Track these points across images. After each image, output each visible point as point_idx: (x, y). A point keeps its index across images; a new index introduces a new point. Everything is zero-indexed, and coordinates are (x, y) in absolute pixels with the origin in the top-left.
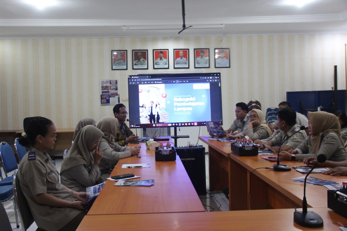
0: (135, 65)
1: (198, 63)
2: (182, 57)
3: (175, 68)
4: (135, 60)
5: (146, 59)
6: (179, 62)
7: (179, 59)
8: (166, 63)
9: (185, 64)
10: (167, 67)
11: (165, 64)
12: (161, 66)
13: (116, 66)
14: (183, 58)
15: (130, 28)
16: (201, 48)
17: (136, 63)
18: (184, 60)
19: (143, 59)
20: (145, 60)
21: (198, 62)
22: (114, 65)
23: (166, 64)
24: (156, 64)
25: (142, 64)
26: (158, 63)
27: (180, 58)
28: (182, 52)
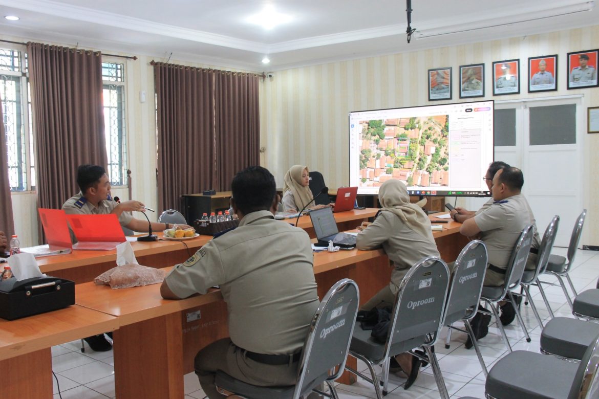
0: (464, 90)
1: (574, 79)
2: (543, 71)
3: (530, 92)
4: (463, 83)
5: (480, 79)
6: (537, 81)
7: (537, 76)
8: (514, 83)
9: (550, 82)
10: (517, 91)
11: (512, 86)
12: (506, 90)
13: (434, 95)
14: (545, 72)
15: (425, 34)
16: (582, 50)
17: (465, 88)
18: (547, 76)
19: (477, 80)
20: (479, 81)
21: (575, 77)
22: (432, 93)
23: (515, 86)
24: (498, 87)
25: (474, 89)
26: (501, 86)
27: (540, 72)
28: (545, 62)
